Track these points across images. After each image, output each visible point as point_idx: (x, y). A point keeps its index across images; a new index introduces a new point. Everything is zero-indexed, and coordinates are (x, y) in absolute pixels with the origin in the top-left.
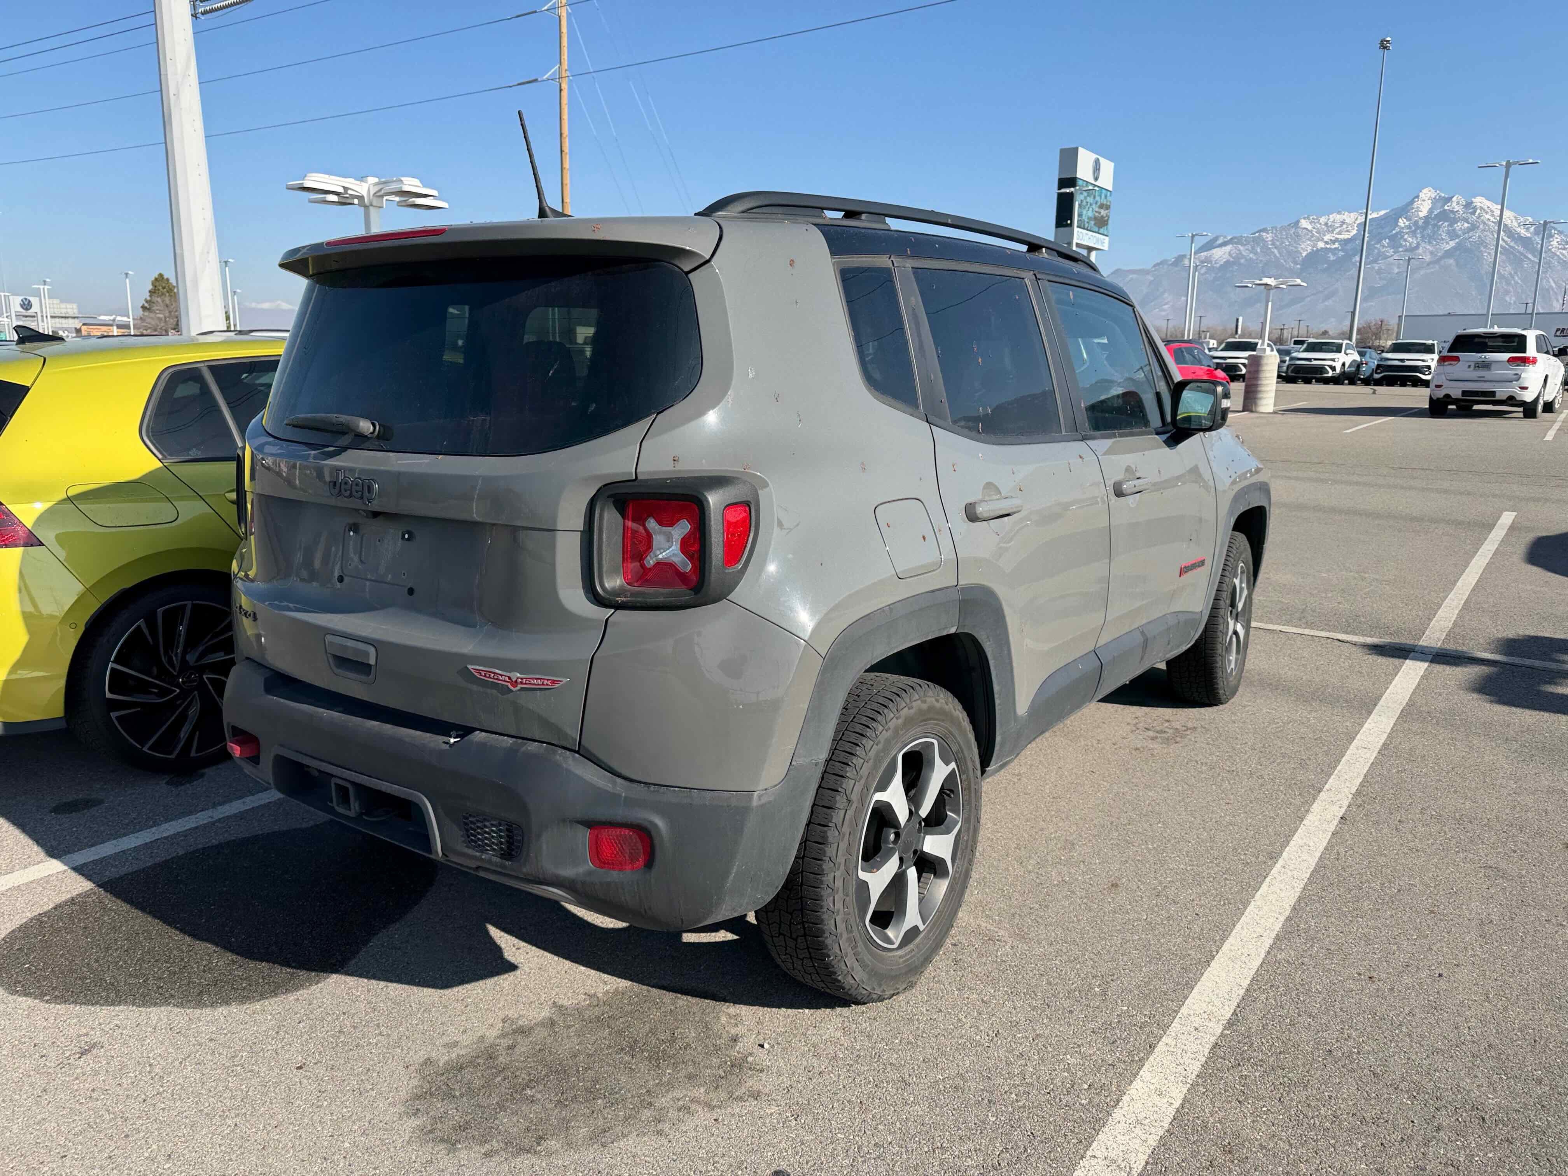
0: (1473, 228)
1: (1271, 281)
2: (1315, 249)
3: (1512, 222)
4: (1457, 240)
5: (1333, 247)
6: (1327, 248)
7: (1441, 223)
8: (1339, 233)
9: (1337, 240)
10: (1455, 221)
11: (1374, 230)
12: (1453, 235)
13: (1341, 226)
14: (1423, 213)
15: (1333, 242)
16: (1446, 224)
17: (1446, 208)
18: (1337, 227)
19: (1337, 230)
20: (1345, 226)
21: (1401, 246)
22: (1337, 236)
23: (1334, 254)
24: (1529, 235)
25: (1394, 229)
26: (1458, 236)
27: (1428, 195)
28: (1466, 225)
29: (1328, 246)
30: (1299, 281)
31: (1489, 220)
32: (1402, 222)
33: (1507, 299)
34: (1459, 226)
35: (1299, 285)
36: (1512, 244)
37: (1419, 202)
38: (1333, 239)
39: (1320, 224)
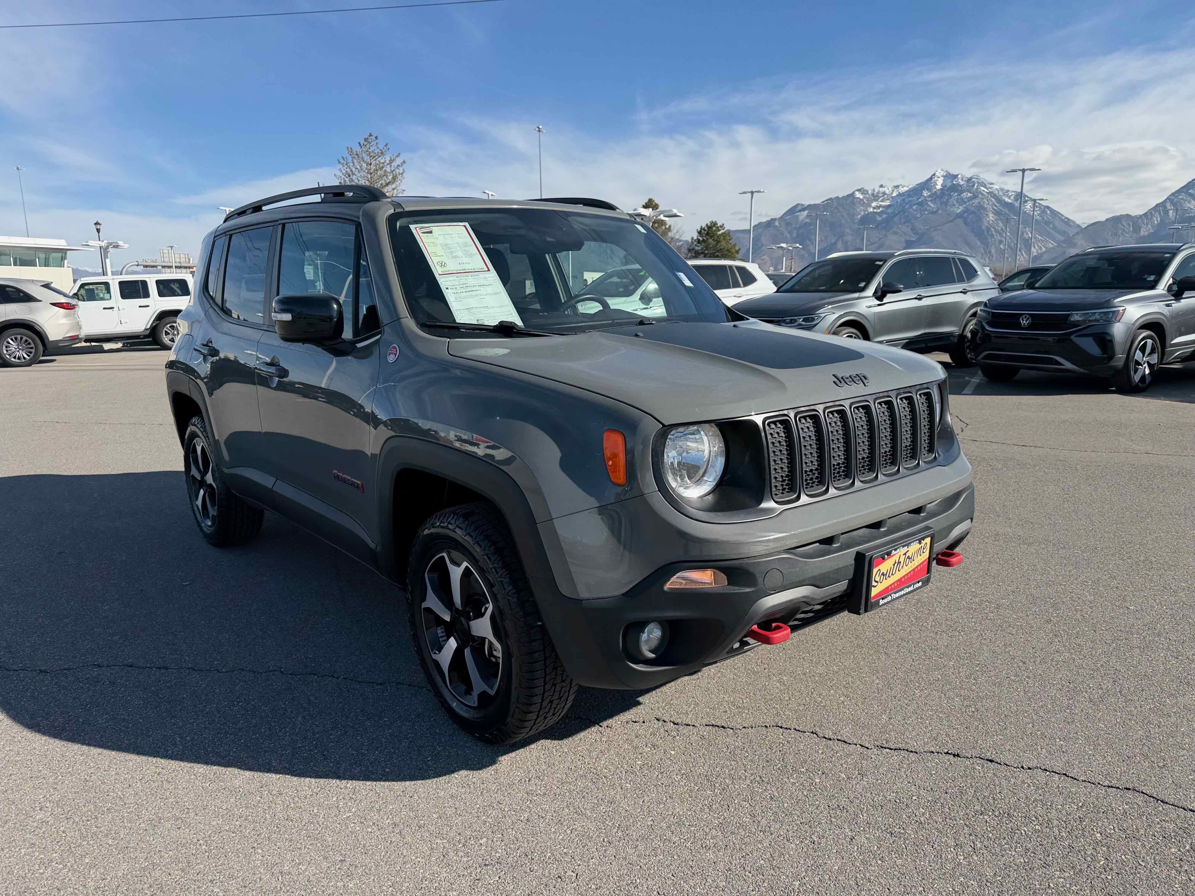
0: (975, 197)
1: (784, 245)
2: (866, 212)
3: (998, 192)
4: (964, 206)
5: (879, 211)
6: (874, 212)
7: (952, 193)
8: (882, 201)
9: (881, 206)
10: (962, 192)
11: (906, 199)
12: (961, 201)
13: (883, 196)
14: (939, 187)
15: (878, 207)
16: (956, 194)
17: (955, 183)
18: (881, 197)
19: (881, 199)
20: (886, 196)
21: (926, 210)
22: (881, 203)
23: (880, 216)
24: (1010, 201)
25: (920, 198)
26: (965, 203)
27: (942, 174)
28: (969, 195)
29: (875, 211)
30: (798, 245)
31: (984, 191)
32: (925, 193)
33: (1002, 246)
34: (964, 195)
35: (798, 247)
36: (1000, 208)
37: (936, 179)
38: (878, 205)
39: (869, 194)
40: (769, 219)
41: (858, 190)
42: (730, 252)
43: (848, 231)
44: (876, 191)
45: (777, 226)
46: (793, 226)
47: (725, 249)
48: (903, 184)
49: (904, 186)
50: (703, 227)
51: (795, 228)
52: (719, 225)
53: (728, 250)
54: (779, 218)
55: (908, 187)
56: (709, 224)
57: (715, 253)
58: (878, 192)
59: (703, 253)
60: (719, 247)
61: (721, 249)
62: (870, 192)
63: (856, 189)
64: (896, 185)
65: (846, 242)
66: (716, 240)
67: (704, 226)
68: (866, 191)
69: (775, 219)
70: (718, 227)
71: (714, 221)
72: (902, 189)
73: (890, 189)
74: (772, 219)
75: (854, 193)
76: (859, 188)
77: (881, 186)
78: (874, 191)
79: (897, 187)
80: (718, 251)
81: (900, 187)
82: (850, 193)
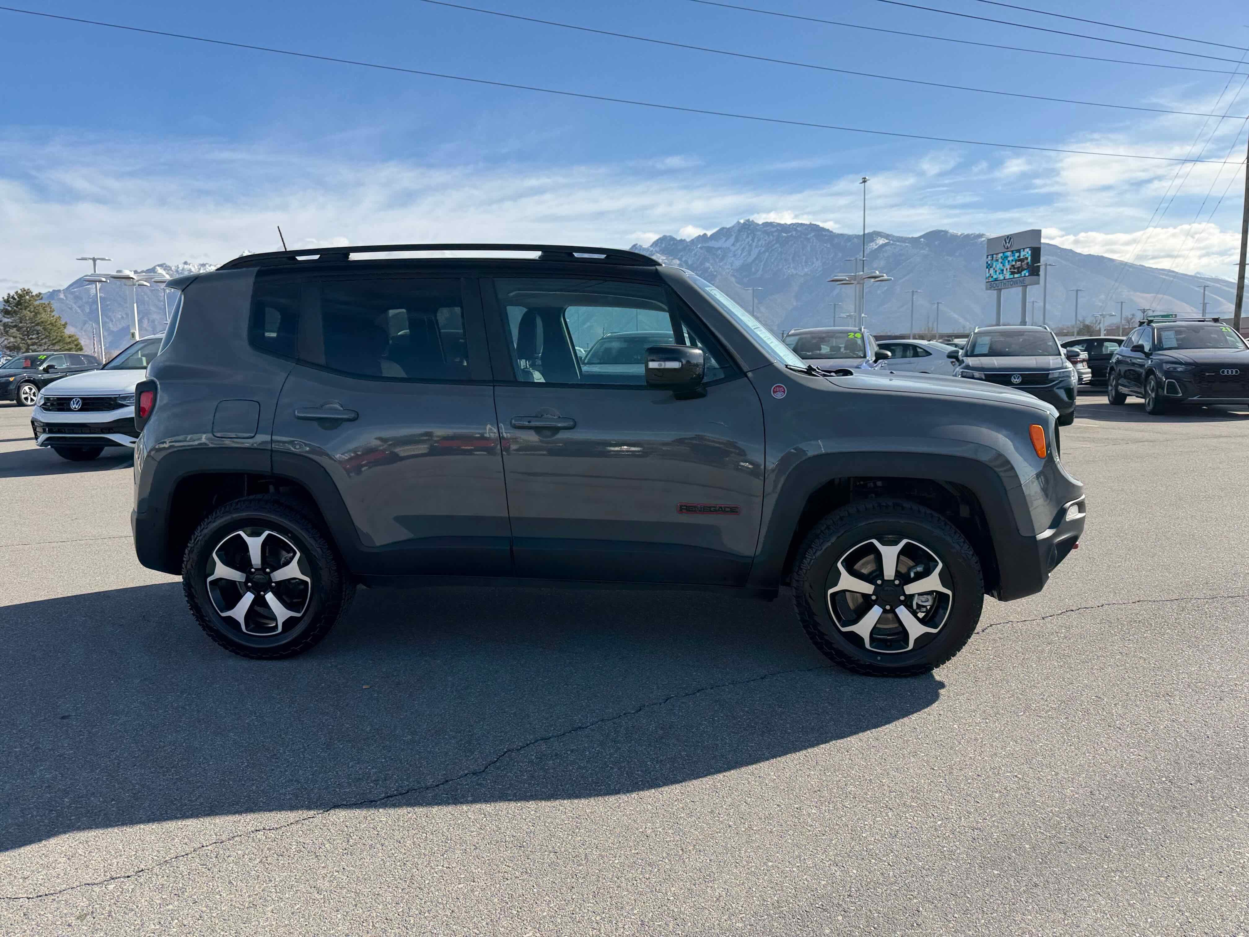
39: (172, 271)
40: (51, 290)
41: (159, 266)
42: (56, 326)
43: (153, 309)
44: (181, 268)
45: (63, 299)
46: (84, 300)
47: (49, 322)
48: (210, 263)
49: (211, 265)
50: (11, 295)
51: (87, 303)
52: (34, 294)
53: (51, 324)
54: (63, 290)
55: (215, 266)
56: (20, 292)
57: (34, 326)
58: (183, 269)
59: (15, 326)
60: (38, 319)
61: (42, 322)
62: (173, 268)
63: (156, 264)
64: (202, 263)
65: (153, 321)
66: (34, 311)
67: (12, 293)
68: (169, 267)
69: (59, 291)
70: (33, 296)
71: (26, 289)
72: (210, 268)
73: (196, 267)
74: (54, 291)
75: (154, 268)
76: (160, 263)
77: (186, 263)
78: (178, 268)
79: (204, 265)
80: (38, 324)
81: (207, 266)
82: (150, 267)
